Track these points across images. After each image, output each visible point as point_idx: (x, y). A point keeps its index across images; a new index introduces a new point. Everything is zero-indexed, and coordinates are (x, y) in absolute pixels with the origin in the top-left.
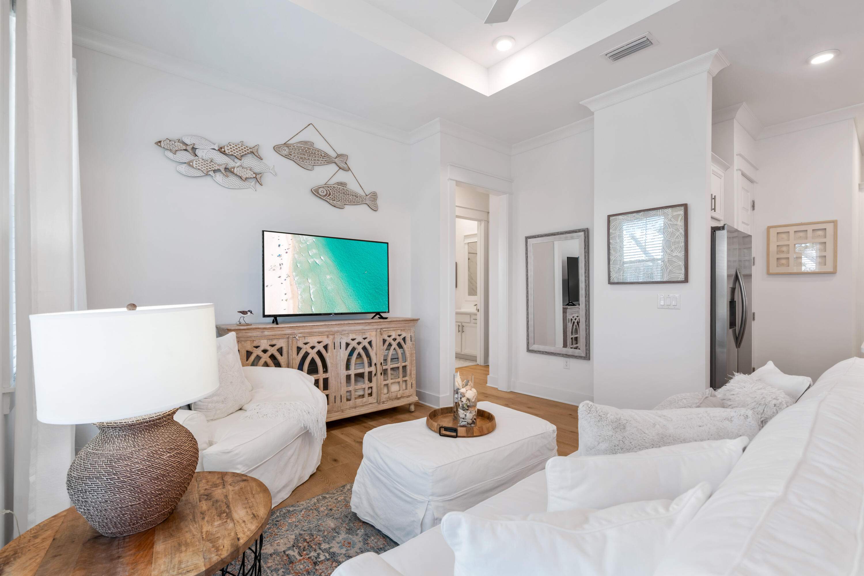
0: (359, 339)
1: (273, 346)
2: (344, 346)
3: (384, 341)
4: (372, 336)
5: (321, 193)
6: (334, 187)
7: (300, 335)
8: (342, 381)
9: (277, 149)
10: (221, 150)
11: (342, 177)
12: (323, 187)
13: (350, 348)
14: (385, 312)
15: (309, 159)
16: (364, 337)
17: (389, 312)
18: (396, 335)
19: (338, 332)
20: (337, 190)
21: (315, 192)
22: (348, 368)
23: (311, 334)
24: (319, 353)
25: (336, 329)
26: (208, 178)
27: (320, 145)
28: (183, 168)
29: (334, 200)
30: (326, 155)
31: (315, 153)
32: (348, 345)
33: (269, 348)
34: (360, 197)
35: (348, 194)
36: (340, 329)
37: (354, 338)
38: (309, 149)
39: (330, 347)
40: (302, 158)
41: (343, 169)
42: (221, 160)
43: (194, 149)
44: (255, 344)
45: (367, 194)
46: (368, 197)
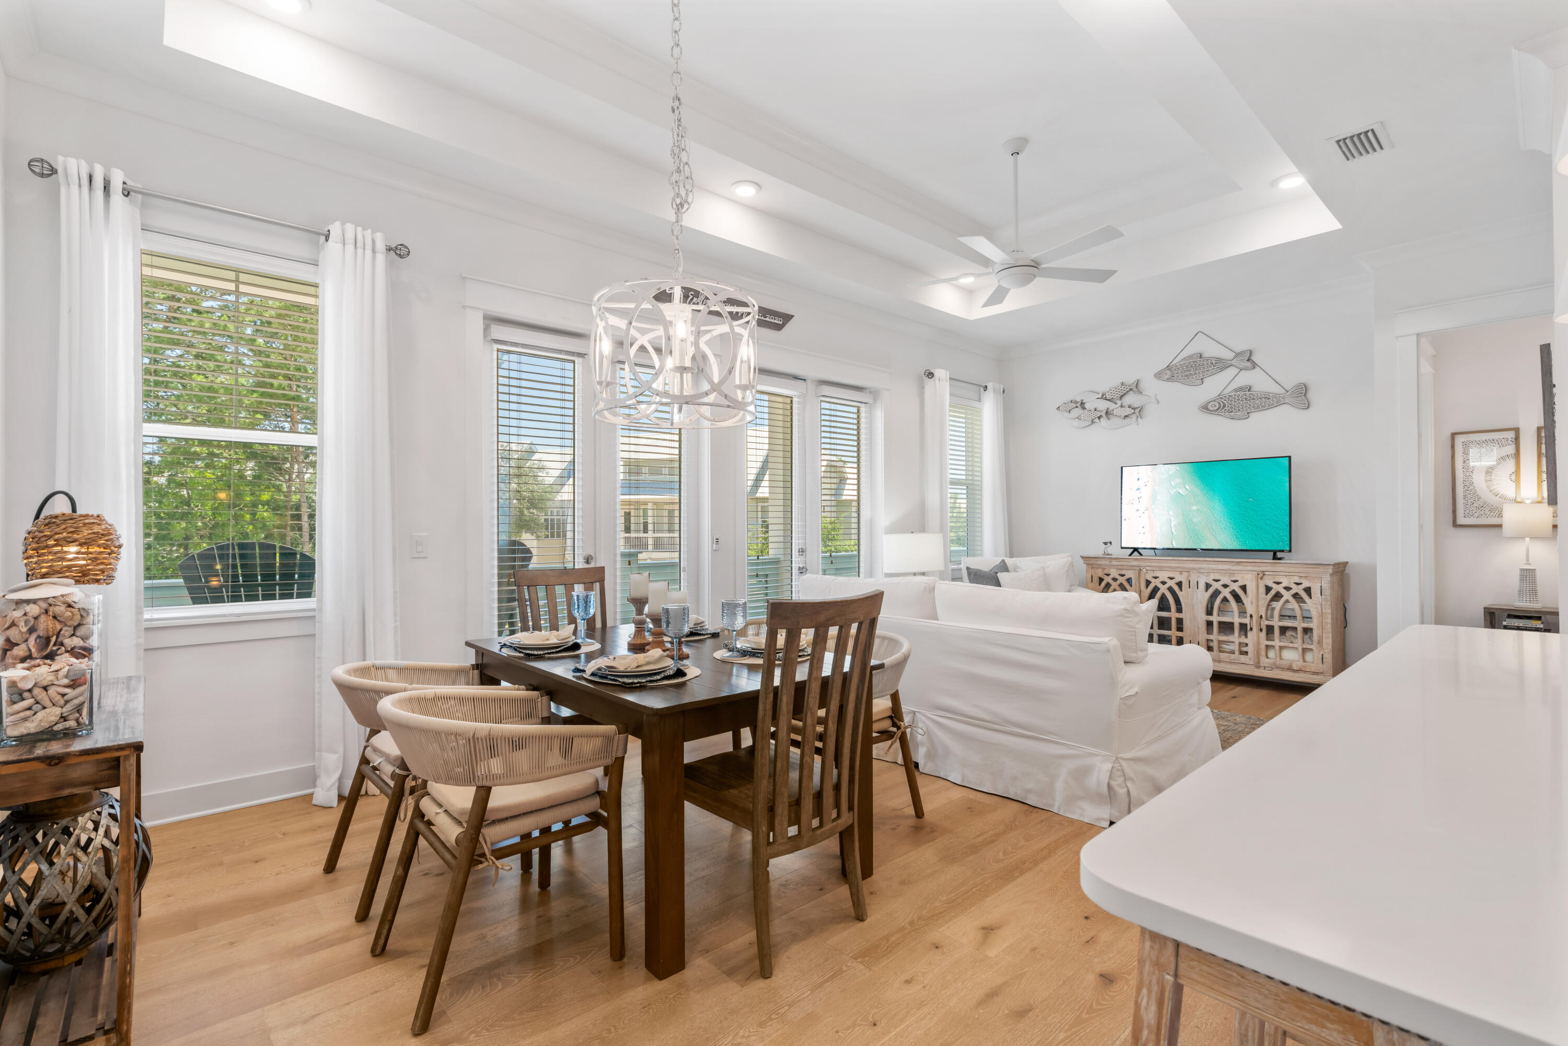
0: (1227, 582)
1: (1123, 575)
2: (1202, 586)
3: (1268, 589)
4: (1248, 579)
5: (1211, 409)
6: (1230, 396)
7: (1148, 568)
8: (1200, 627)
9: (1158, 375)
10: (1104, 397)
11: (1245, 378)
12: (1214, 400)
13: (1211, 590)
14: (1282, 551)
15: (1195, 374)
16: (1234, 579)
17: (1290, 551)
18: (1290, 583)
19: (1194, 569)
20: (1235, 398)
21: (1205, 408)
22: (1209, 612)
23: (1161, 569)
24: (1170, 589)
25: (1190, 565)
26: (1094, 426)
27: (1212, 350)
28: (1076, 423)
29: (1232, 412)
30: (1219, 360)
31: (1203, 364)
32: (1208, 586)
33: (1118, 577)
34: (1276, 396)
35: (1253, 399)
36: (1195, 566)
37: (1218, 578)
38: (1194, 362)
39: (1185, 585)
40: (1187, 376)
41: (1246, 369)
42: (1103, 405)
43: (1082, 404)
44: (1106, 572)
45: (1288, 389)
46: (1288, 393)
